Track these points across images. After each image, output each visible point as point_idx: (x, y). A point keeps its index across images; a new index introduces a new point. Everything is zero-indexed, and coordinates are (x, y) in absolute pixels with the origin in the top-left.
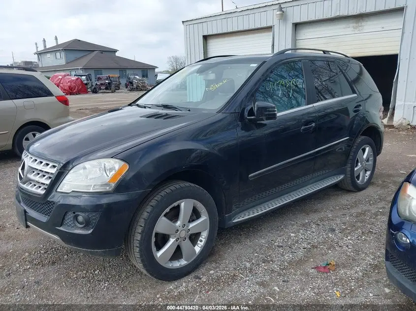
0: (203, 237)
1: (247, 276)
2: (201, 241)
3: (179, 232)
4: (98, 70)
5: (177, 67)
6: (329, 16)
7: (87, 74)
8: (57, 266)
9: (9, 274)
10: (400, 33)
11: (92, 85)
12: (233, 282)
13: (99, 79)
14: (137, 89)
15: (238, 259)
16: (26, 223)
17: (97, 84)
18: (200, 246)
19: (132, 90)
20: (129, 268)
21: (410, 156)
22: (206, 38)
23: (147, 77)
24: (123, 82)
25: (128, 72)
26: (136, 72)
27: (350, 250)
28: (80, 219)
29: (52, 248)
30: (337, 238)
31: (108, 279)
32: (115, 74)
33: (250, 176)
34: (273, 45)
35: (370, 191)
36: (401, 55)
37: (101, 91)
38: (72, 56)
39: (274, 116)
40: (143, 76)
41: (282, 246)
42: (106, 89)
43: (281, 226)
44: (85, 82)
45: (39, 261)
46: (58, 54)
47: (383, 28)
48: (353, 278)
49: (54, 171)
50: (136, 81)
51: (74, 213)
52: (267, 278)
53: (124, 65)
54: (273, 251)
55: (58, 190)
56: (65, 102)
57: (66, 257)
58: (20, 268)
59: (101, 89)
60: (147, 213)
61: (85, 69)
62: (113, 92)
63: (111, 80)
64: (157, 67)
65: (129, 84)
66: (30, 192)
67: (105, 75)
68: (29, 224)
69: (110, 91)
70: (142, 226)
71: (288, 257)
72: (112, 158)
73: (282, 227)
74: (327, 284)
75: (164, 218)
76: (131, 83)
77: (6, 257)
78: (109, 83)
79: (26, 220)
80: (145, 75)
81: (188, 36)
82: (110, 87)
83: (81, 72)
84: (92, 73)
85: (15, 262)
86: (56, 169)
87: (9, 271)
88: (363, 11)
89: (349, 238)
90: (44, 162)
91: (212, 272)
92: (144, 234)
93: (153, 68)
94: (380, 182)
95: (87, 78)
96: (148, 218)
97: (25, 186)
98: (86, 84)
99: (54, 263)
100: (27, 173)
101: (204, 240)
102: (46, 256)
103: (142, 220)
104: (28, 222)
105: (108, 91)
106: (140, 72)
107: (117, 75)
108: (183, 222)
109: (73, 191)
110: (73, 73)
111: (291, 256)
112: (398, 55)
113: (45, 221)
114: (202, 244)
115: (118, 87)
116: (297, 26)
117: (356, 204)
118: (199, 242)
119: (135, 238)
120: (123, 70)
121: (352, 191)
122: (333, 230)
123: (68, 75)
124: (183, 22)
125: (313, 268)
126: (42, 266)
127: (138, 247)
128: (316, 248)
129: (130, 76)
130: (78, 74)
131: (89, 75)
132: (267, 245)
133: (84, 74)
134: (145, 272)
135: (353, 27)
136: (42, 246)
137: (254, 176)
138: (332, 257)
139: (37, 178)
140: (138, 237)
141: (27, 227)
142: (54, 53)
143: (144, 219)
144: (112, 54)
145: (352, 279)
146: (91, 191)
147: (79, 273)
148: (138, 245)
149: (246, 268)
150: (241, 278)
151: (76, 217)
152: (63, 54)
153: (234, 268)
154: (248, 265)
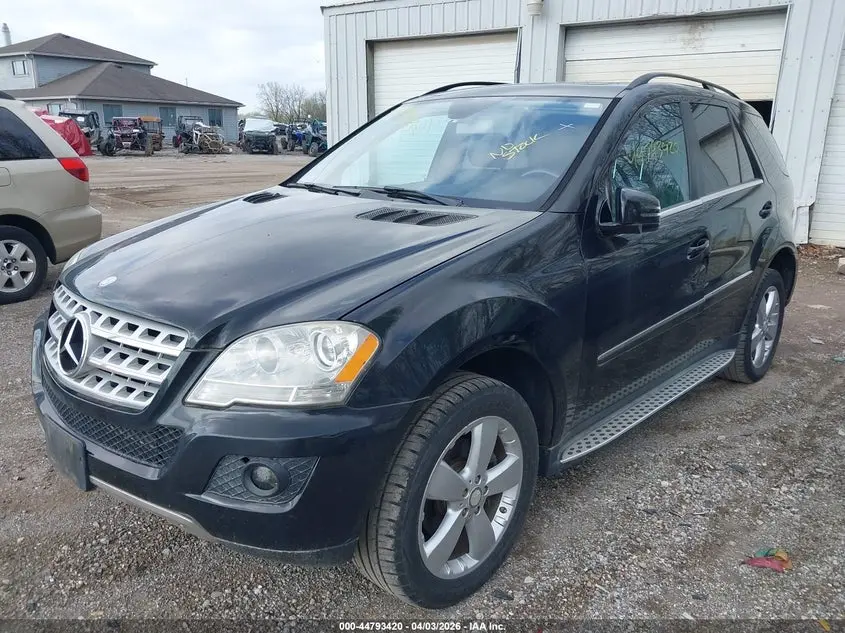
0: (508, 500)
1: (611, 588)
2: (503, 510)
3: (468, 495)
4: (112, 105)
5: (277, 107)
6: (637, 15)
7: (88, 112)
8: (151, 579)
9: (35, 604)
10: (776, 58)
11: (100, 138)
12: (587, 603)
13: (117, 124)
14: (201, 149)
15: (572, 546)
16: (88, 480)
17: (112, 136)
18: (501, 521)
19: (189, 151)
20: (332, 576)
21: (814, 306)
22: (372, 45)
23: (220, 125)
24: (170, 133)
25: (180, 112)
26: (196, 112)
27: (798, 517)
28: (264, 473)
29: (125, 530)
30: (758, 489)
31: (293, 609)
32: (152, 116)
33: (599, 358)
34: (518, 69)
35: (771, 381)
36: (779, 103)
37: (123, 151)
38: (53, 71)
39: (652, 223)
40: (212, 123)
41: (654, 512)
42: (134, 146)
43: (632, 464)
44: (85, 130)
45: (104, 566)
46: (19, 65)
47: (743, 45)
48: (837, 584)
49: (176, 350)
50: (199, 134)
51: (246, 460)
52: (656, 590)
53: (171, 97)
54: (642, 524)
55: (189, 399)
56: (81, 173)
57: (166, 551)
58: (58, 588)
59: (122, 147)
60: (412, 454)
61: (82, 101)
62: (149, 155)
63: (143, 128)
64: (241, 105)
65: (183, 138)
66: (100, 402)
67: (129, 115)
68: (95, 480)
69: (143, 152)
70: (400, 486)
71: (679, 537)
72: (340, 319)
73: (636, 466)
74: (790, 600)
75: (443, 464)
76: (188, 137)
77: (10, 556)
78: (140, 135)
79: (88, 472)
80: (215, 121)
81: (333, 40)
82: (142, 143)
83: (72, 108)
84: (100, 110)
85: (41, 570)
86: (182, 345)
87: (30, 595)
88: (707, 9)
89: (784, 488)
90: (123, 321)
91: (529, 580)
92: (407, 504)
93: (234, 106)
94: (784, 362)
95: (87, 120)
96: (416, 468)
97: (82, 386)
98: (87, 135)
99: (141, 570)
100: (89, 353)
101: (510, 509)
102: (115, 550)
103: (402, 471)
104: (91, 477)
105: (136, 152)
106: (205, 113)
107: (157, 118)
108: (477, 471)
109: (235, 404)
110: (55, 109)
111: (683, 533)
112: (772, 102)
113: (156, 479)
114: (506, 516)
115: (158, 144)
116: (568, 31)
117: (759, 411)
118: (498, 513)
119: (384, 515)
120: (167, 107)
121: (740, 382)
122: (742, 472)
123: (44, 113)
124: (323, 8)
125: (743, 563)
126: (115, 579)
127: (390, 536)
128: (727, 513)
129: (184, 122)
130: (67, 111)
131: (92, 114)
132: (621, 510)
133: (81, 112)
134: (398, 593)
135: (683, 40)
136: (96, 524)
137: (606, 359)
138: (769, 534)
139: (123, 368)
140: (394, 513)
141: (91, 487)
142: (9, 62)
143: (407, 468)
144: (143, 71)
145: (837, 588)
146: (291, 402)
147: (214, 595)
148: (392, 532)
149: (600, 566)
150: (601, 592)
151: (250, 473)
152: (30, 64)
153: (575, 569)
154: (603, 559)
